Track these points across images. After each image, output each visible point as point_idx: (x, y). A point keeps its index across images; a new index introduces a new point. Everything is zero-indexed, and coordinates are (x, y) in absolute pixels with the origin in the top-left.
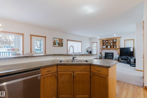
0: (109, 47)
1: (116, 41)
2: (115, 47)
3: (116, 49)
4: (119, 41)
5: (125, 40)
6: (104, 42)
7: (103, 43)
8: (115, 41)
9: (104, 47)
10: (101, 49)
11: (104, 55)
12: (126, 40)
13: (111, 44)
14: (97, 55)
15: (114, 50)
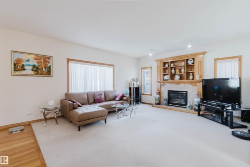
0: (177, 77)
1: (193, 63)
2: (191, 77)
3: (194, 82)
4: (201, 63)
5: (216, 60)
6: (167, 66)
7: (165, 69)
8: (190, 62)
9: (166, 77)
10: (158, 82)
11: (165, 96)
12: (218, 59)
13: (183, 70)
14: (151, 95)
15: (190, 86)
